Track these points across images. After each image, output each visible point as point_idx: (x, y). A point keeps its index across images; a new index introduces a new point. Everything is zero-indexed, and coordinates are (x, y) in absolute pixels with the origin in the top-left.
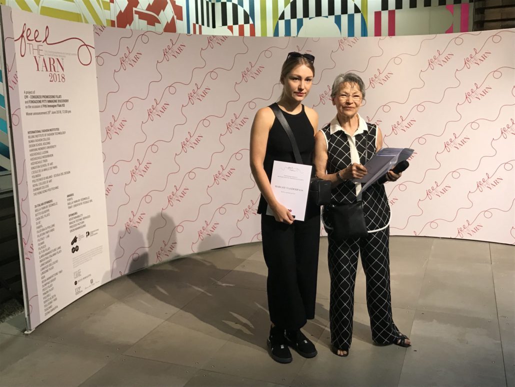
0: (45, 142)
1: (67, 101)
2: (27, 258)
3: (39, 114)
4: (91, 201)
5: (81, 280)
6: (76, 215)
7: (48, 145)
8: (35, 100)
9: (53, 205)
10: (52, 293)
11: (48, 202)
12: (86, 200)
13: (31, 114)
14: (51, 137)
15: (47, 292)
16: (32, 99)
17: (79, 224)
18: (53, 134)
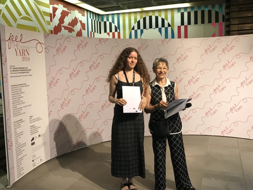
0: (19, 90)
1: (30, 70)
2: (9, 149)
3: (17, 76)
4: (41, 119)
5: (36, 159)
6: (34, 127)
7: (21, 92)
8: (15, 69)
9: (22, 121)
10: (21, 166)
11: (20, 120)
12: (39, 119)
13: (13, 77)
14: (22, 88)
15: (19, 166)
16: (13, 70)
17: (35, 131)
18: (23, 86)
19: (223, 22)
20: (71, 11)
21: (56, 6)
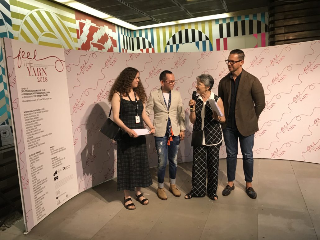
0: (36, 117)
1: (49, 92)
2: (24, 188)
3: (31, 101)
4: (65, 149)
5: (61, 196)
6: (56, 158)
7: (38, 119)
8: (28, 92)
9: (41, 154)
10: (41, 207)
11: (38, 152)
12: (62, 149)
13: (26, 101)
14: (39, 114)
15: (39, 206)
16: (26, 93)
17: (58, 163)
18: (41, 112)
19: (266, 32)
20: (100, 27)
21: (83, 21)
